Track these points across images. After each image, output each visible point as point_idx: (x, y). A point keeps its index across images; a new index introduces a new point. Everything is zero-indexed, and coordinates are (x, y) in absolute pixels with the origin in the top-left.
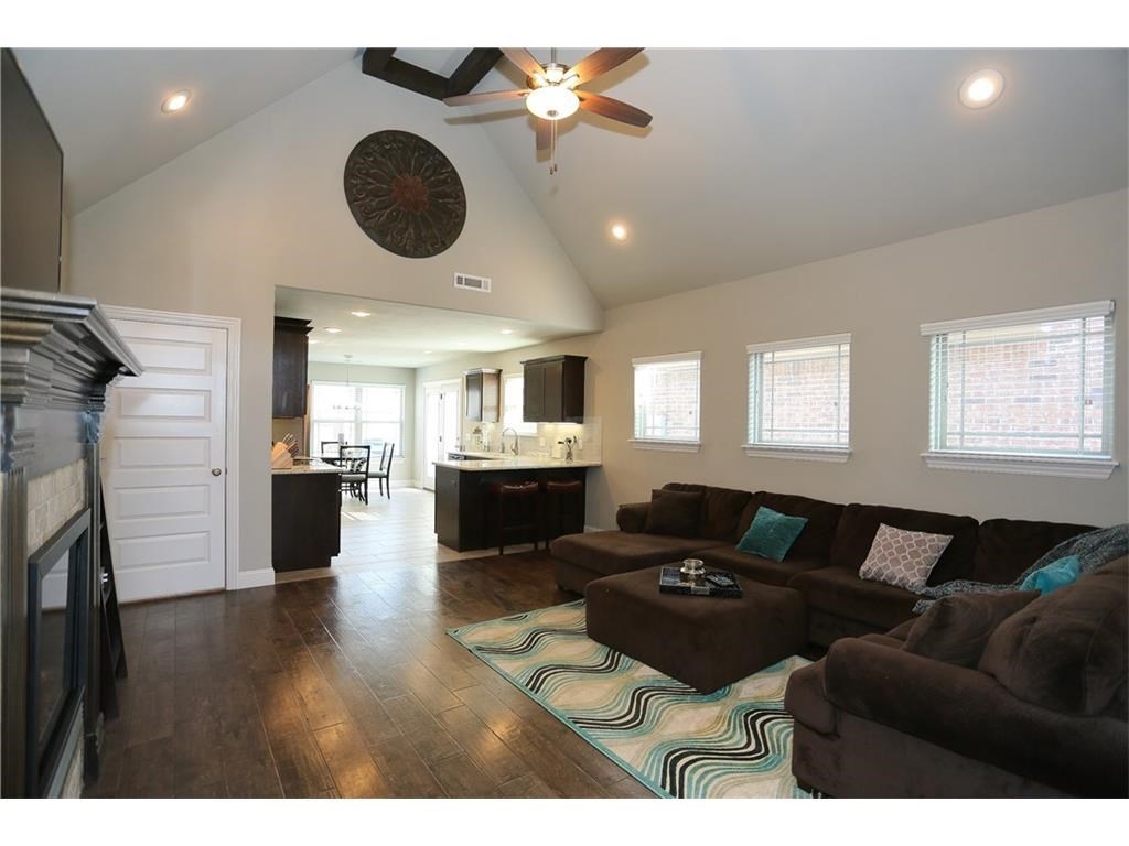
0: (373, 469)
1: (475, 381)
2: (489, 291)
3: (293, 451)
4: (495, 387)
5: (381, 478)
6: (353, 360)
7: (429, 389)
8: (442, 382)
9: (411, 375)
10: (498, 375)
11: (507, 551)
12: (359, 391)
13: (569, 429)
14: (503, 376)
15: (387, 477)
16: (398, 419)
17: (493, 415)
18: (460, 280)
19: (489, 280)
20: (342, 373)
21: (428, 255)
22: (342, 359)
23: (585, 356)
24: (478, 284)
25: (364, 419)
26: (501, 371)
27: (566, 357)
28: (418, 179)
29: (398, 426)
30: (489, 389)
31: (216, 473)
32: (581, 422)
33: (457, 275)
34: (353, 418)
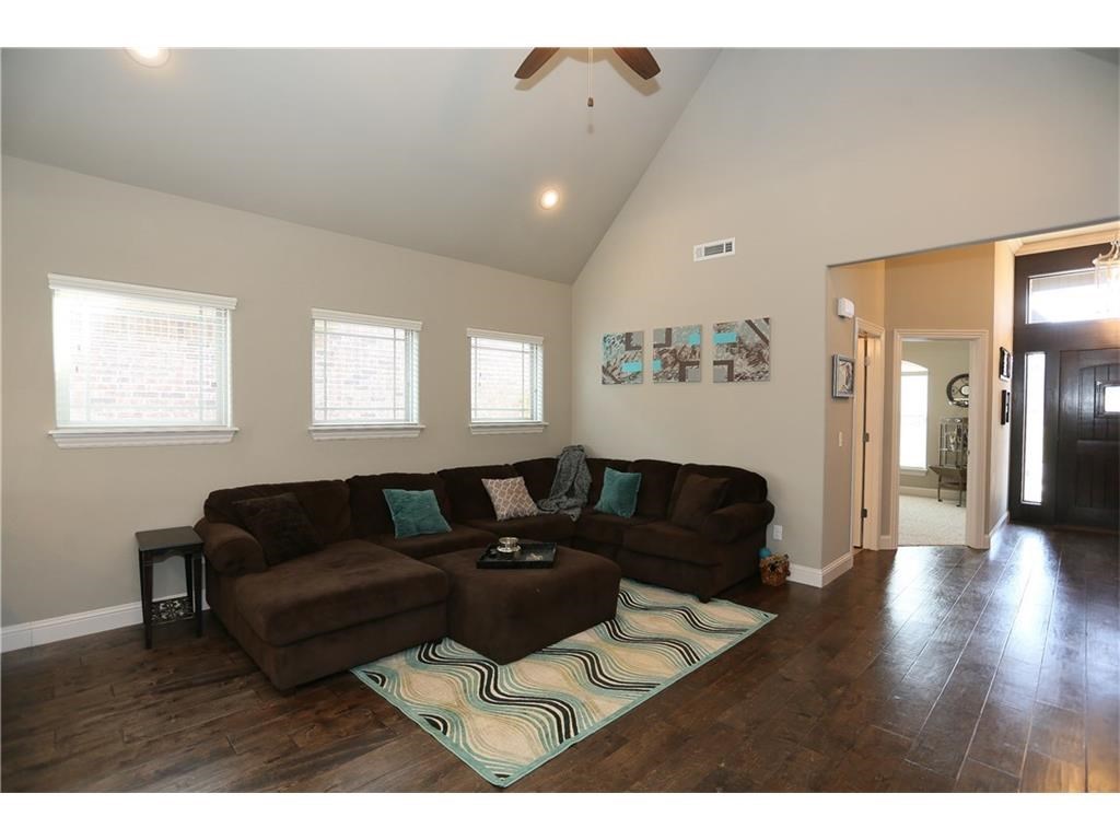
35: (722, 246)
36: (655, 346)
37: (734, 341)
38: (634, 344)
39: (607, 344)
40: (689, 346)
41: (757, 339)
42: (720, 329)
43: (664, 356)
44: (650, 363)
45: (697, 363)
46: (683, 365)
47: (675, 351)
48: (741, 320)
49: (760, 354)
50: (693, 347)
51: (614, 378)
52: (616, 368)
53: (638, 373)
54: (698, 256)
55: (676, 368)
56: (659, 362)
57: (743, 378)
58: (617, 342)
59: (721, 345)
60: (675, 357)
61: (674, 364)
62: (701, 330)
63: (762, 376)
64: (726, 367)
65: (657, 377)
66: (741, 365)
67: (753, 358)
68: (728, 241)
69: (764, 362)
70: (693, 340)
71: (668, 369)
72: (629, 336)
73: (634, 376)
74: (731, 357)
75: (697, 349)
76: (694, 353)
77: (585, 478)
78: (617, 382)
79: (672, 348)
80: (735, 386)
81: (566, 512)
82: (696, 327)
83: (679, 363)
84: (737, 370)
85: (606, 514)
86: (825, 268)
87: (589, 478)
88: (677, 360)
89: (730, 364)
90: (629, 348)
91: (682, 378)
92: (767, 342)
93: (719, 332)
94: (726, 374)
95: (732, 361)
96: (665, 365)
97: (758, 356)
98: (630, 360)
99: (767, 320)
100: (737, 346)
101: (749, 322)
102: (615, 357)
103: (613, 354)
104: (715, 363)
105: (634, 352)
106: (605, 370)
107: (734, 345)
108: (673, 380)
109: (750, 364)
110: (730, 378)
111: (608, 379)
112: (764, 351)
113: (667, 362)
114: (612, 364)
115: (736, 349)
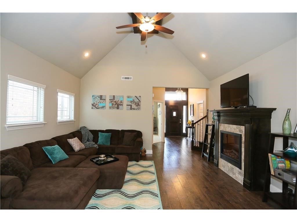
35: (129, 78)
36: (110, 100)
37: (132, 100)
38: (103, 98)
39: (94, 98)
40: (120, 100)
41: (138, 100)
42: (128, 97)
43: (112, 102)
44: (108, 104)
45: (122, 105)
46: (118, 105)
47: (116, 101)
48: (134, 96)
49: (138, 104)
50: (121, 101)
51: (96, 107)
52: (97, 105)
53: (104, 106)
54: (123, 79)
55: (116, 106)
56: (111, 104)
57: (134, 109)
58: (97, 98)
59: (129, 101)
60: (116, 103)
61: (115, 105)
62: (123, 97)
63: (139, 109)
64: (130, 106)
65: (110, 108)
66: (134, 106)
67: (137, 105)
68: (131, 77)
69: (139, 106)
70: (121, 99)
71: (114, 106)
72: (101, 96)
73: (103, 107)
74: (131, 104)
75: (122, 101)
76: (121, 102)
77: (91, 136)
78: (97, 108)
79: (115, 101)
80: (132, 111)
81: (93, 146)
82: (122, 96)
83: (117, 105)
84: (133, 107)
85: (103, 145)
86: (152, 87)
87: (92, 136)
88: (116, 104)
89: (131, 106)
90: (101, 99)
91: (118, 108)
92: (140, 101)
93: (128, 98)
94: (130, 108)
95: (132, 105)
96: (113, 105)
97: (138, 105)
98: (101, 103)
99: (140, 96)
100: (133, 102)
101: (136, 96)
102: (97, 101)
103: (96, 100)
104: (127, 105)
105: (103, 101)
106: (92, 105)
107: (132, 101)
108: (115, 109)
109: (136, 106)
110: (131, 109)
111: (94, 107)
112: (139, 103)
113: (113, 104)
114: (95, 103)
115: (132, 102)
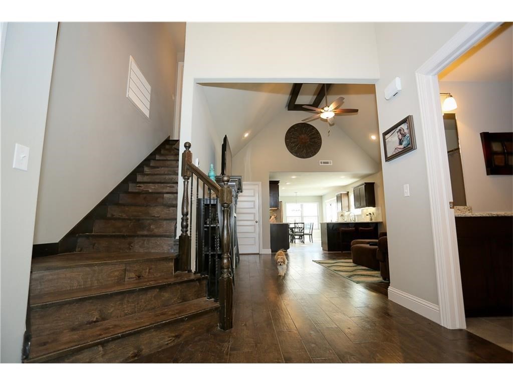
0: (306, 231)
1: (339, 198)
2: (331, 164)
3: (276, 218)
4: (347, 198)
5: (310, 235)
6: (298, 194)
7: (326, 202)
8: (331, 199)
9: (320, 199)
10: (348, 194)
11: (343, 252)
12: (302, 206)
13: (371, 210)
14: (349, 194)
15: (311, 235)
16: (317, 215)
17: (347, 209)
18: (321, 163)
19: (331, 161)
20: (295, 199)
21: (311, 157)
22: (295, 194)
23: (373, 182)
24: (327, 163)
25: (304, 215)
26: (348, 192)
27: (365, 183)
28: (306, 135)
29: (317, 217)
30: (345, 200)
31: (257, 222)
32: (374, 206)
33: (320, 161)
34: (300, 215)
